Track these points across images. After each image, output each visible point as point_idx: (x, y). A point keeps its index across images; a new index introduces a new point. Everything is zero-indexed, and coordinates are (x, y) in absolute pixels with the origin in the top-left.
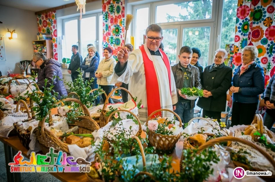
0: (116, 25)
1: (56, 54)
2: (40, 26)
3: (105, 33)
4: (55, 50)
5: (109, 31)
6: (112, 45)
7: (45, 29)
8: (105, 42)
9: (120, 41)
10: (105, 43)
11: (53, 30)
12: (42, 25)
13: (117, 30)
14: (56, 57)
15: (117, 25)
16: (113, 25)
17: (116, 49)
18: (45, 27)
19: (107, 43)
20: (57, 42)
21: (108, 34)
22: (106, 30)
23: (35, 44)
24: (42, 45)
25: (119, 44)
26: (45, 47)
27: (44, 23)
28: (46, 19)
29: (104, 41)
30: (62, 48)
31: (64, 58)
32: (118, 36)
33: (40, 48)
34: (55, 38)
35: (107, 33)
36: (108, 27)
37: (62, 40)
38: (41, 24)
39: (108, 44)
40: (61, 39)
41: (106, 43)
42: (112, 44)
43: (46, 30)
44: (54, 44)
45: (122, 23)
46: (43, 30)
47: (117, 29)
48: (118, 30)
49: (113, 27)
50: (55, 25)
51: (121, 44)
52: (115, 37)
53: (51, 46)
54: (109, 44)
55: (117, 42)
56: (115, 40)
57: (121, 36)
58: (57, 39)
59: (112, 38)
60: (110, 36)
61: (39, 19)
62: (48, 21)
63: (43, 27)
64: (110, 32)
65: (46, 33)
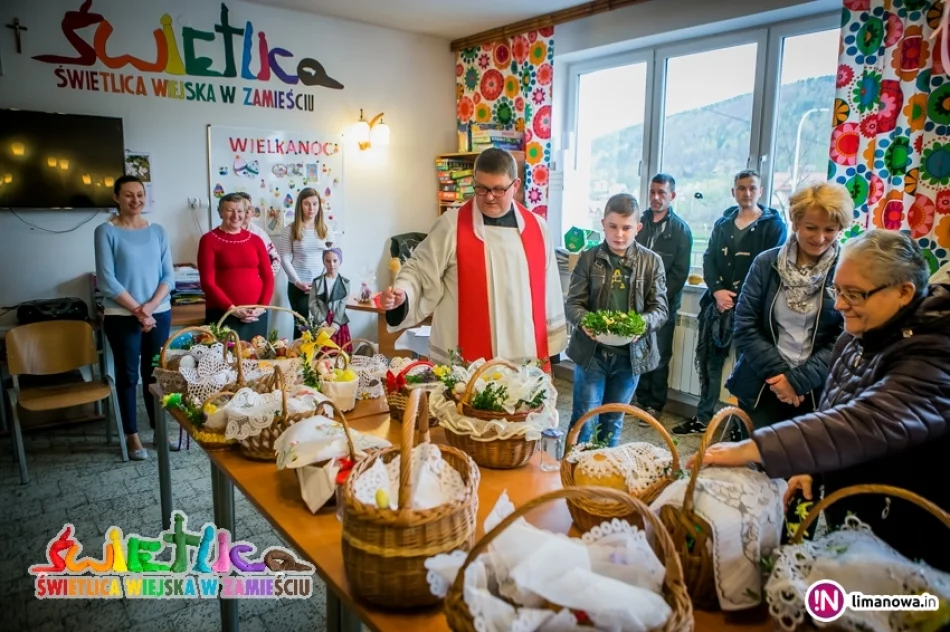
1: (542, 210)
2: (469, 94)
3: (854, 118)
4: (535, 196)
7: (491, 105)
8: (845, 163)
11: (535, 108)
12: (478, 89)
18: (490, 97)
20: (547, 159)
23: (445, 167)
27: (489, 81)
28: (501, 67)
31: (574, 229)
34: (543, 143)
36: (877, 90)
37: (565, 151)
38: (471, 85)
39: (868, 174)
43: (492, 109)
44: (531, 168)
46: (482, 113)
50: (546, 89)
58: (549, 145)
61: (466, 66)
62: (506, 73)
63: (483, 100)
65: (491, 122)
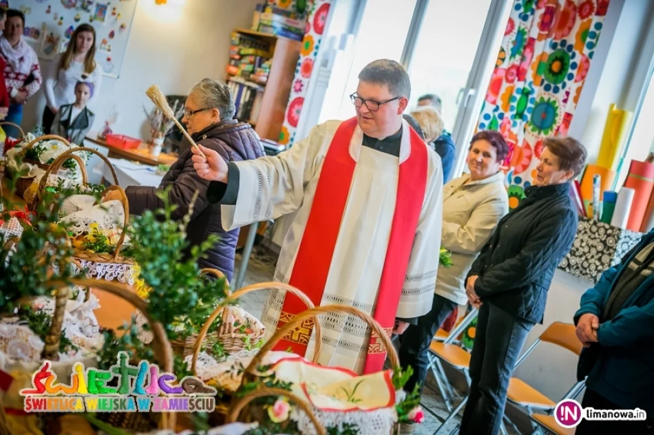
0: (559, 42)
1: (300, 101)
3: (506, 65)
4: (298, 86)
5: (523, 59)
6: (515, 124)
8: (494, 103)
9: (555, 115)
10: (494, 107)
11: (319, 3)
13: (556, 66)
14: (294, 114)
15: (564, 43)
16: (549, 40)
17: (528, 146)
19: (501, 111)
20: (316, 54)
21: (514, 71)
22: (513, 55)
23: (237, 41)
24: (260, 53)
25: (550, 127)
26: (266, 64)
29: (492, 97)
32: (556, 90)
33: (251, 63)
34: (316, 37)
35: (513, 66)
36: (523, 44)
39: (501, 116)
41: (497, 109)
42: (518, 121)
44: (302, 60)
45: (584, 40)
47: (557, 59)
48: (563, 68)
49: (543, 48)
51: (555, 127)
52: (538, 93)
53: (292, 66)
54: (508, 115)
55: (544, 116)
56: (537, 105)
57: (568, 93)
59: (526, 93)
60: (520, 85)
64: (525, 65)
65: (290, 8)
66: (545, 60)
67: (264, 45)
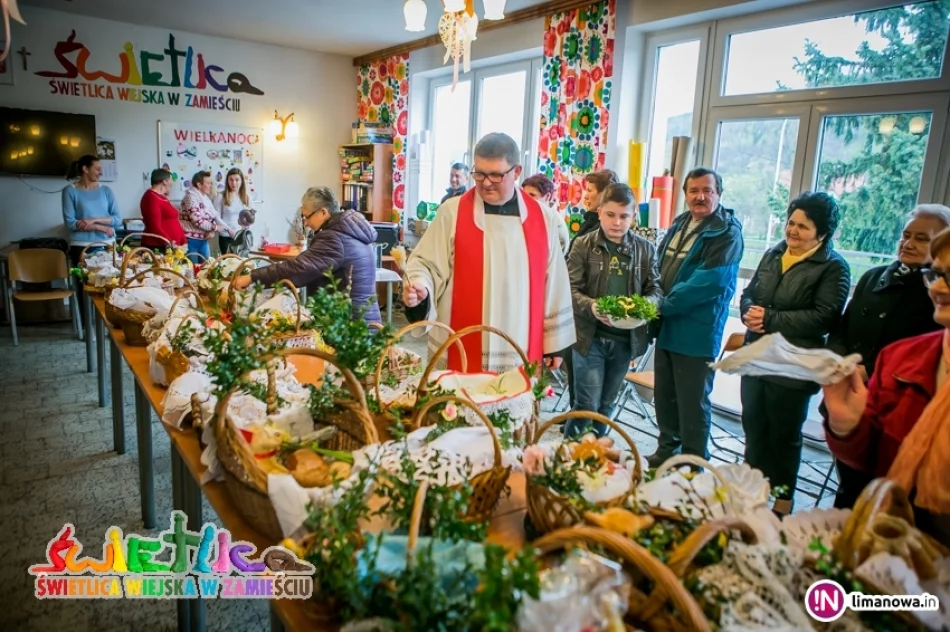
0: (582, 102)
1: (401, 188)
2: (364, 99)
3: (548, 127)
4: (397, 177)
5: (559, 120)
6: (564, 170)
7: (377, 108)
8: (545, 157)
9: (592, 156)
10: (546, 160)
11: (398, 112)
12: (369, 96)
13: (585, 120)
14: (399, 199)
15: (586, 102)
16: (575, 102)
17: (577, 183)
18: (377, 102)
19: (552, 162)
20: (405, 151)
21: (555, 130)
22: (551, 119)
23: (344, 155)
24: (363, 159)
25: (590, 165)
26: (370, 167)
27: (376, 90)
28: (382, 80)
29: (543, 154)
30: (421, 169)
31: (422, 202)
32: (589, 138)
33: (358, 168)
34: (402, 138)
35: (553, 127)
36: (557, 109)
37: (423, 145)
38: (366, 93)
39: (553, 165)
40: (419, 141)
41: (549, 161)
42: (566, 166)
43: (378, 111)
44: (396, 157)
45: (601, 96)
46: (372, 114)
47: (584, 115)
48: (590, 121)
49: (572, 109)
50: (404, 98)
51: (594, 165)
52: (576, 142)
53: (389, 164)
54: (558, 163)
55: (584, 158)
56: (577, 152)
57: (597, 139)
58: (406, 140)
59: (567, 145)
60: (561, 140)
61: (363, 78)
62: (385, 84)
63: (372, 105)
64: (562, 124)
65: (378, 121)
66: (576, 117)
67: (364, 152)
